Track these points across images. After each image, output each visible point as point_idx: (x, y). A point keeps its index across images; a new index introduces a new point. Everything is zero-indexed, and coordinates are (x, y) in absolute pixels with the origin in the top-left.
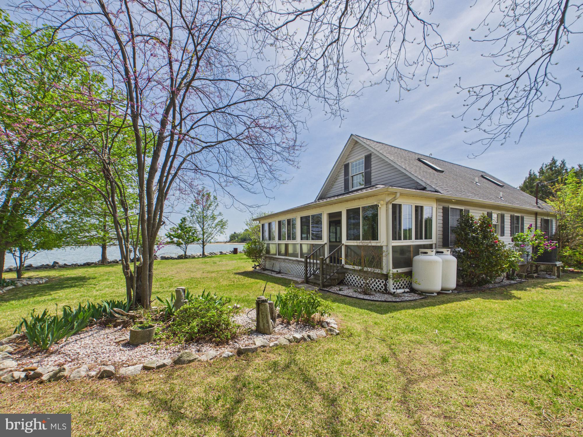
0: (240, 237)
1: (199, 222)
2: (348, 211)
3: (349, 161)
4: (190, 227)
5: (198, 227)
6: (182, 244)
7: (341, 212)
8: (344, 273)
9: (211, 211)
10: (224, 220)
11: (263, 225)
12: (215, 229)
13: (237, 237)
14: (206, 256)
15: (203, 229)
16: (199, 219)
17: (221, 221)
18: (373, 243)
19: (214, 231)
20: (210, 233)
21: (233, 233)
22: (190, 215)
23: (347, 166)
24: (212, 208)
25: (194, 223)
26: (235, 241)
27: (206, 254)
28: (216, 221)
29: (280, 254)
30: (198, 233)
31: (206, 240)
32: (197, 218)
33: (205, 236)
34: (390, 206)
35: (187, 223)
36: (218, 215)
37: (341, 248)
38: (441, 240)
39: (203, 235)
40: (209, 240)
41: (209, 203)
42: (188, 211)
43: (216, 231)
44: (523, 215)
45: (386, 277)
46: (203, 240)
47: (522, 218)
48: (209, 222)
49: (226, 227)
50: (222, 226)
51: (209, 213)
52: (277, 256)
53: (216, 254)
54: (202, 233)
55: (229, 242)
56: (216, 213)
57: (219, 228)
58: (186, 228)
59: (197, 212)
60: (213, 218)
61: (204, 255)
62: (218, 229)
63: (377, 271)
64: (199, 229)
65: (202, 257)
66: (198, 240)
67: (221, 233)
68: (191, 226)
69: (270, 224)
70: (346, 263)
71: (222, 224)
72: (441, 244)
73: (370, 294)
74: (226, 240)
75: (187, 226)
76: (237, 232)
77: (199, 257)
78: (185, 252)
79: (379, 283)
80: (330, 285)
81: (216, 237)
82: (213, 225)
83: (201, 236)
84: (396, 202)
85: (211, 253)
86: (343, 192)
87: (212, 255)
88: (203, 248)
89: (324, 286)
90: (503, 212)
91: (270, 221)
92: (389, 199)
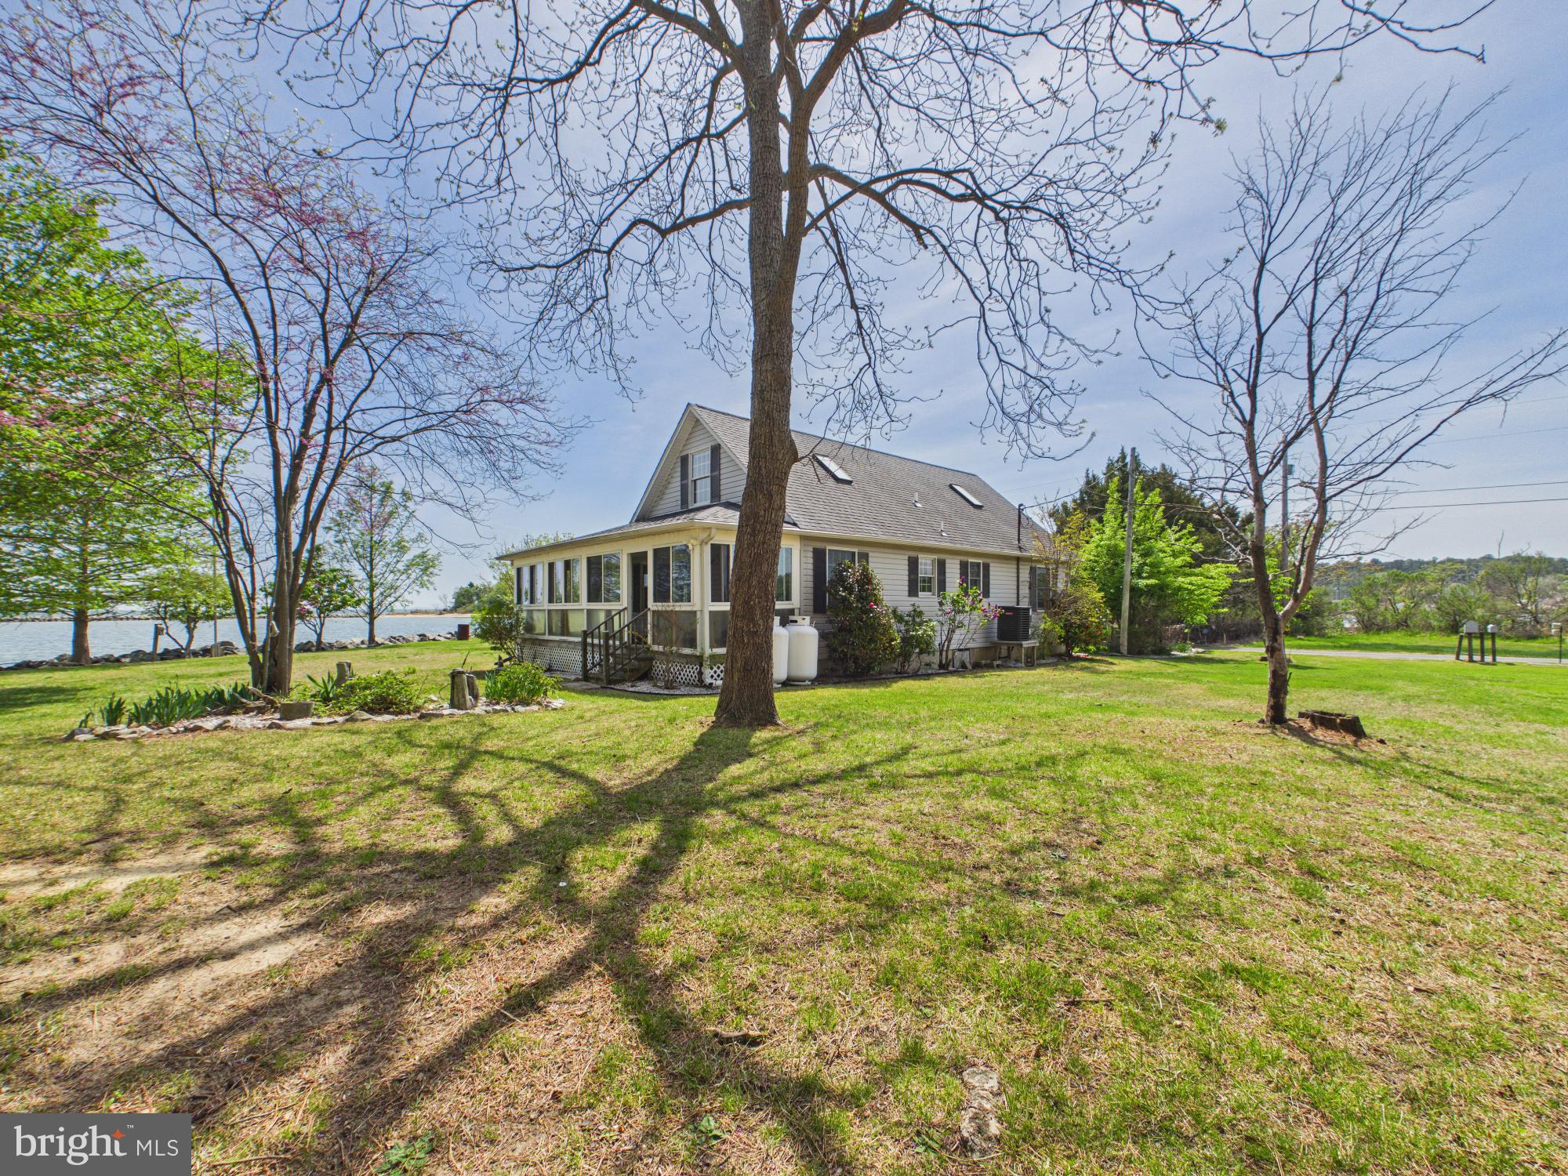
0: (485, 597)
1: (359, 558)
2: (656, 551)
3: (690, 452)
4: (333, 571)
5: (357, 571)
6: (310, 612)
7: (645, 553)
8: (652, 659)
9: (394, 531)
10: (431, 554)
11: (519, 571)
12: (404, 577)
13: (479, 598)
14: (378, 645)
15: (370, 576)
16: (361, 551)
17: (423, 556)
18: (683, 607)
19: (403, 582)
20: (392, 587)
21: (465, 585)
22: (332, 540)
23: (684, 460)
24: (396, 522)
25: (345, 558)
26: (470, 607)
27: (378, 639)
28: (409, 556)
29: (551, 633)
30: (356, 584)
31: (380, 604)
32: (356, 546)
33: (377, 593)
34: (708, 549)
35: (324, 559)
36: (415, 541)
37: (645, 615)
38: (811, 603)
39: (372, 590)
40: (386, 602)
41: (388, 509)
42: (330, 529)
43: (408, 582)
44: (987, 560)
45: (699, 660)
46: (372, 603)
47: (987, 567)
48: (389, 558)
49: (436, 571)
50: (426, 569)
51: (390, 534)
52: (547, 637)
53: (407, 641)
54: (367, 584)
55: (454, 610)
56: (408, 534)
57: (415, 572)
58: (322, 572)
59: (353, 530)
60: (401, 548)
61: (372, 643)
62: (413, 576)
63: (687, 651)
64: (362, 575)
65: (369, 647)
66: (358, 603)
67: (422, 585)
68: (338, 566)
69: (532, 569)
70: (654, 642)
71: (426, 565)
72: (811, 608)
73: (674, 688)
74: (442, 607)
75: (326, 567)
76: (477, 583)
77: (357, 648)
78: (319, 635)
79: (690, 672)
80: (622, 681)
81: (406, 596)
82: (401, 566)
83: (364, 594)
84: (716, 541)
85: (392, 638)
86: (678, 509)
87: (396, 641)
88: (371, 624)
89: (610, 682)
90: (942, 556)
91: (532, 561)
92: (704, 535)
